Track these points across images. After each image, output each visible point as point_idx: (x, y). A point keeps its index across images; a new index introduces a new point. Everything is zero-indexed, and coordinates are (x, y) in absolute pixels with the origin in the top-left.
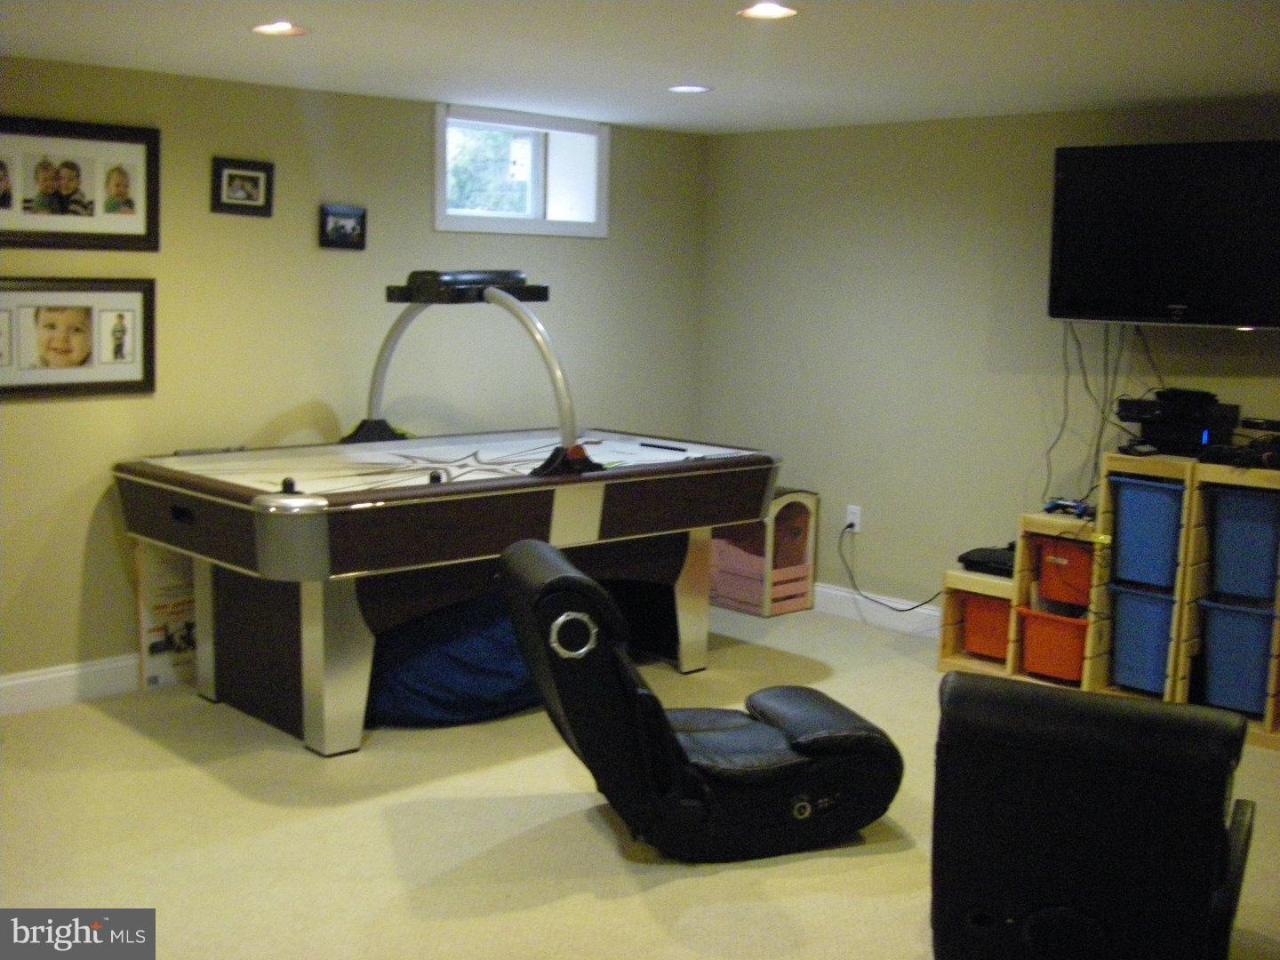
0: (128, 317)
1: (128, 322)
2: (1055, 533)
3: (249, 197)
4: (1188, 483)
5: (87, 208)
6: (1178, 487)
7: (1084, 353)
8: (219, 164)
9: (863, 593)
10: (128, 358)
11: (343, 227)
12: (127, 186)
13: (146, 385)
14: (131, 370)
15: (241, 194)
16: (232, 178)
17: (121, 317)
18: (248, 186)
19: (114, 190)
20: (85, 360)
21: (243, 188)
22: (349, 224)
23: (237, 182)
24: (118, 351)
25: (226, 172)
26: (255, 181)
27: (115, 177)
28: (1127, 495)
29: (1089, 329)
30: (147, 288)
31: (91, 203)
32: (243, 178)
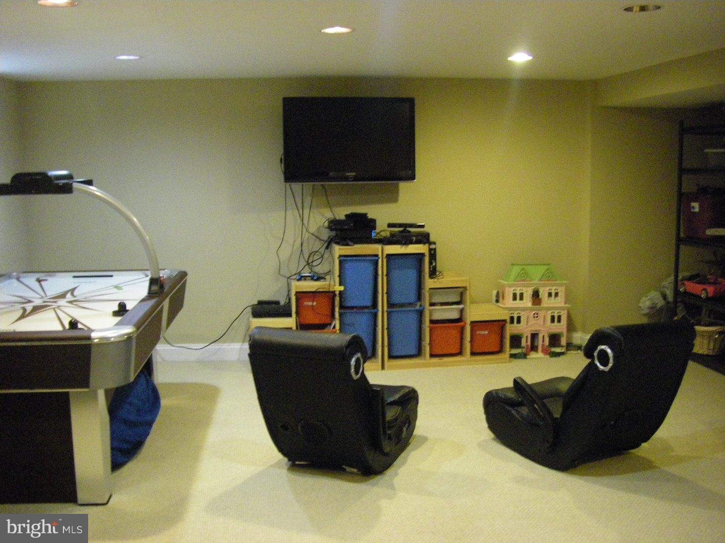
2: (314, 290)
4: (380, 255)
6: (376, 258)
7: (296, 198)
9: (175, 345)
28: (347, 266)
29: (297, 187)
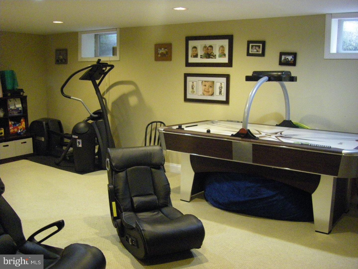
0: (223, 84)
1: (223, 85)
3: (258, 51)
5: (214, 57)
8: (249, 42)
10: (223, 95)
11: (288, 59)
12: (224, 51)
13: (227, 102)
14: (223, 98)
15: (255, 51)
16: (252, 46)
17: (221, 84)
18: (257, 48)
19: (221, 51)
20: (212, 95)
21: (255, 49)
22: (290, 58)
23: (254, 47)
24: (220, 93)
25: (251, 45)
26: (259, 47)
27: (221, 48)
30: (228, 77)
31: (215, 55)
32: (256, 46)
